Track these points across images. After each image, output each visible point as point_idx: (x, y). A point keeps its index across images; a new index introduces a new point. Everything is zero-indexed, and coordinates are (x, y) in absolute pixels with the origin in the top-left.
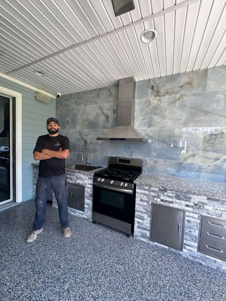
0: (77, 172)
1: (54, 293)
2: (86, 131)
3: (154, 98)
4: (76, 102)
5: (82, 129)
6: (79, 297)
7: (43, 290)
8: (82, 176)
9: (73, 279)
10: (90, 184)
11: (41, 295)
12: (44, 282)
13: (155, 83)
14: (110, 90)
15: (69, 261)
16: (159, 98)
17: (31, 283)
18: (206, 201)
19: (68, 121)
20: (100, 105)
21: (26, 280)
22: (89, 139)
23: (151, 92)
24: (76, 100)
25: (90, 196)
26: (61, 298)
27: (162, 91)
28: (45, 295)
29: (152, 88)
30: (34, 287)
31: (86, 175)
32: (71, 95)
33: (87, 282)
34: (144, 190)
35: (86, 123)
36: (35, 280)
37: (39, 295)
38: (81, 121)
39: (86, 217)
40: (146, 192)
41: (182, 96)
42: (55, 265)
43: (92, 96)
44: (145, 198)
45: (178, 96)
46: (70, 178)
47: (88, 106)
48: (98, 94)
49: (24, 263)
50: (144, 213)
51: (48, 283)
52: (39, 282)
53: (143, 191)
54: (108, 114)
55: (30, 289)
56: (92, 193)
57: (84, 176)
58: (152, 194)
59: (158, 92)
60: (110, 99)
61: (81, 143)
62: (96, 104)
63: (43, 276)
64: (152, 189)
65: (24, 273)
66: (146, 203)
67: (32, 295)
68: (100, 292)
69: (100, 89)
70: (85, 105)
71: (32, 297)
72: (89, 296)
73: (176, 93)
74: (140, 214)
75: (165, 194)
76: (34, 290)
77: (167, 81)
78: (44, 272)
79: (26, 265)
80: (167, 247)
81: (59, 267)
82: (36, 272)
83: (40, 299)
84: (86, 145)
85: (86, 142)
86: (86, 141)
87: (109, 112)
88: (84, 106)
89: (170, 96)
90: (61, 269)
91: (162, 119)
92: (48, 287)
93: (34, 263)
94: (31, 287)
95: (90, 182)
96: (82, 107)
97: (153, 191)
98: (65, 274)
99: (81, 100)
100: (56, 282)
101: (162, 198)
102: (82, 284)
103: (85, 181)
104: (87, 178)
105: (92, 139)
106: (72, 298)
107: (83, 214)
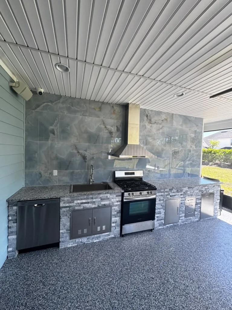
0: (104, 193)
1: (173, 291)
2: (84, 144)
3: (148, 124)
4: (69, 109)
5: (79, 142)
6: (182, 278)
7: (168, 297)
8: (108, 195)
9: (168, 275)
10: (117, 202)
11: (171, 300)
12: (160, 294)
13: (149, 114)
14: (113, 107)
15: (151, 270)
16: (151, 125)
17: (156, 303)
18: (188, 190)
19: (53, 130)
20: (102, 119)
21: (152, 307)
22: (89, 154)
23: (146, 120)
24: (69, 105)
25: (118, 213)
26: (179, 288)
27: (153, 120)
28: (173, 297)
29: (147, 116)
30: (161, 303)
31: (114, 194)
32: (60, 96)
33: (174, 269)
34: (162, 192)
35: (85, 136)
36: (156, 300)
37: (170, 301)
38: (77, 134)
39: (113, 236)
40: (163, 194)
41: (163, 127)
42: (149, 281)
43: (93, 107)
44: (162, 198)
45: (161, 126)
46: (92, 202)
47: (87, 117)
48: (100, 108)
49: (129, 304)
50: (161, 208)
51: (163, 292)
52: (159, 298)
53: (160, 194)
54: (111, 130)
55: (162, 307)
56: (120, 209)
57: (111, 195)
58: (166, 194)
59: (150, 120)
60: (114, 116)
61: (78, 159)
62: (99, 117)
63: (155, 292)
64: (166, 190)
65: (143, 307)
66: (162, 201)
67: (168, 306)
68: (183, 266)
69: (103, 103)
70: (84, 115)
71: (169, 307)
72: (184, 273)
73: (160, 124)
74: (159, 210)
75: (172, 191)
76: (164, 303)
77: (156, 114)
78: (151, 290)
79: (134, 303)
80: (172, 224)
81: (153, 278)
82: (147, 296)
83: (174, 301)
84: (85, 162)
85: (84, 158)
86: (84, 156)
87: (113, 129)
88: (81, 116)
89: (157, 125)
90: (155, 278)
91: (153, 140)
92: (167, 293)
93: (136, 295)
94: (160, 305)
95: (118, 200)
96: (79, 116)
97: (166, 192)
98: (161, 277)
99: (77, 108)
100: (165, 286)
101: (171, 194)
102: (174, 272)
103: (112, 200)
104: (115, 196)
105: (93, 154)
106: (181, 282)
107: (110, 234)
